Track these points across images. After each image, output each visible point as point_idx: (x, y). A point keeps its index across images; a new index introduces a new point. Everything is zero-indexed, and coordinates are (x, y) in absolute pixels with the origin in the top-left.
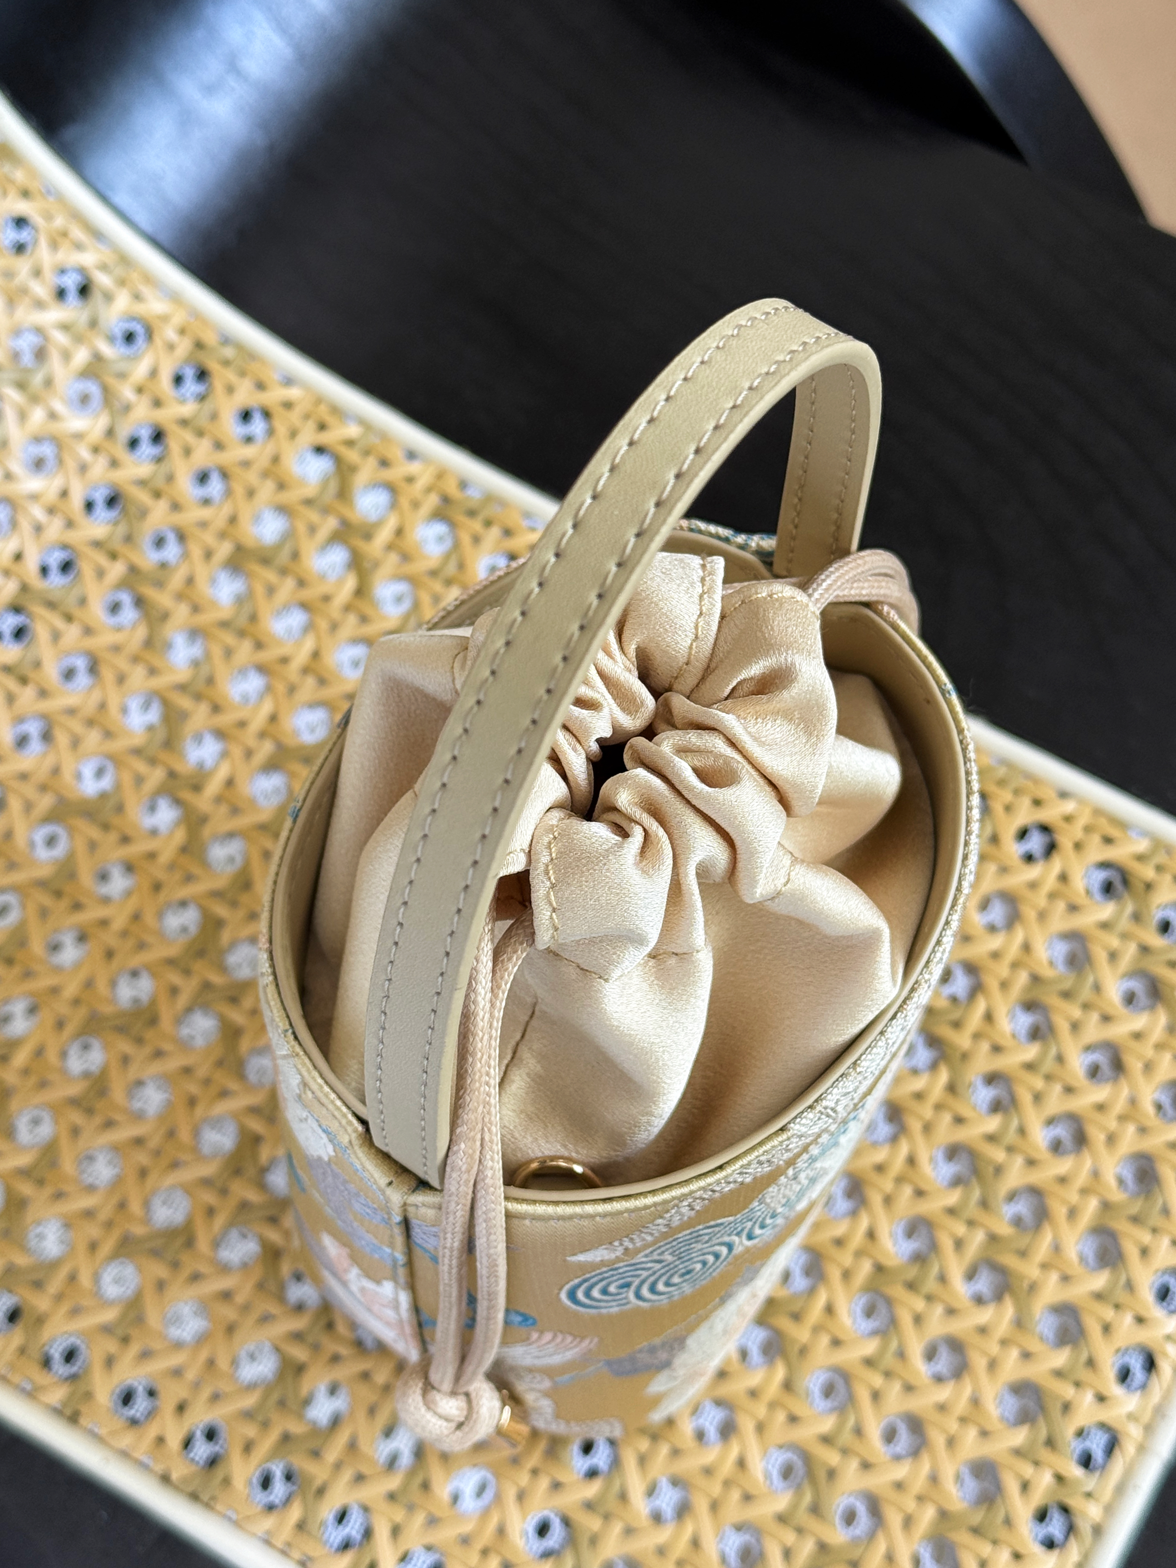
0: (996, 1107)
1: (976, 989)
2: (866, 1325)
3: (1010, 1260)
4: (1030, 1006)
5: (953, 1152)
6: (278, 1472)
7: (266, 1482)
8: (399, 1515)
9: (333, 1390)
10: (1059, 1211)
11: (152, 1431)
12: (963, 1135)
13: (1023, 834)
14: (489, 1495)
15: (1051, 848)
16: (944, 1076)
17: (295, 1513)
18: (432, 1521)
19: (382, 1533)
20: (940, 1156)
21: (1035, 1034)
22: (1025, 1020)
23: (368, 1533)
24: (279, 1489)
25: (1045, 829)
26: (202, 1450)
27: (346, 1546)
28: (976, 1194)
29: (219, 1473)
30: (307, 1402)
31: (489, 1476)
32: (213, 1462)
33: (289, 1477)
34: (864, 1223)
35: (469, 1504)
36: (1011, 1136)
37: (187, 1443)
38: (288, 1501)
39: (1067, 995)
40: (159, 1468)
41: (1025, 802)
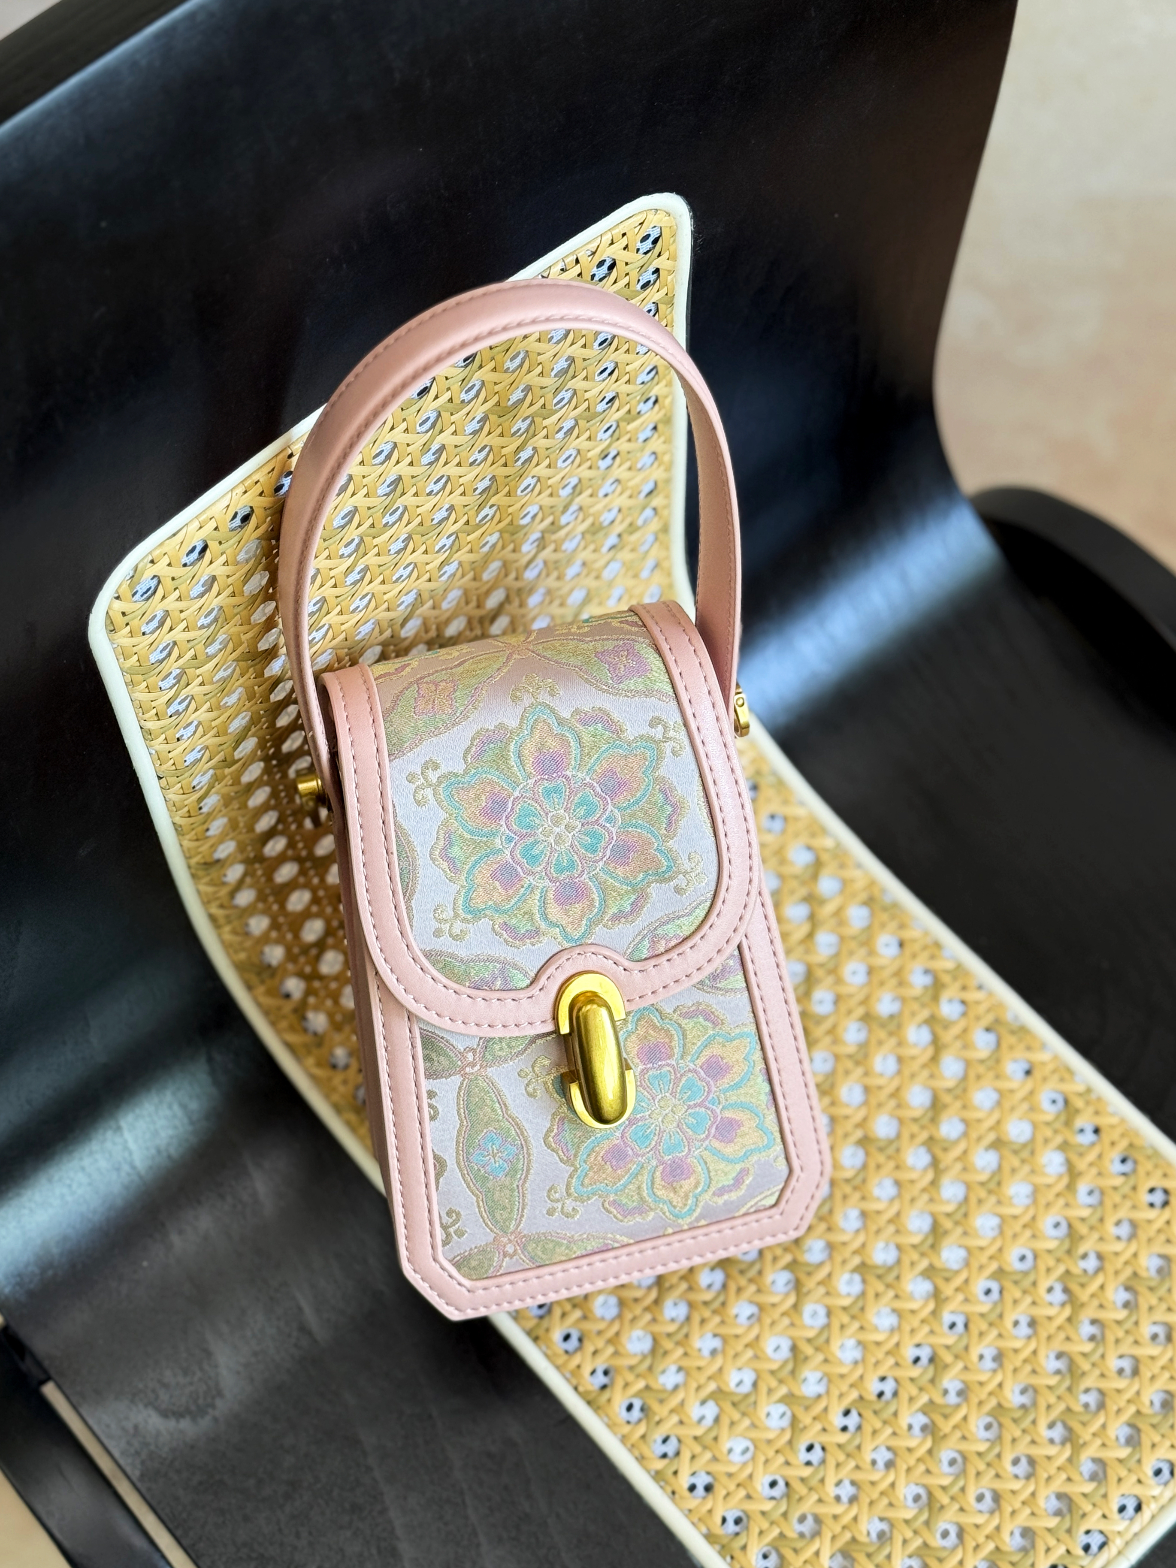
0: (1093, 1338)
1: (1100, 1269)
2: (984, 1434)
3: (1076, 1425)
4: (1128, 1288)
5: (1061, 1356)
6: (637, 1404)
7: (630, 1408)
8: (698, 1449)
9: (680, 1369)
10: (1112, 1407)
11: (576, 1360)
12: (1069, 1348)
13: (1152, 1190)
14: (748, 1455)
15: (1166, 1204)
16: (1067, 1312)
17: (642, 1429)
18: (715, 1459)
19: (686, 1455)
20: (1052, 1356)
21: (1126, 1305)
22: (1124, 1296)
23: (677, 1454)
24: (636, 1413)
25: (1166, 1192)
26: (601, 1379)
27: (665, 1456)
28: (1067, 1383)
29: (606, 1395)
30: (663, 1372)
31: (752, 1448)
32: (604, 1387)
33: (642, 1409)
34: (999, 1378)
35: (736, 1457)
36: (1096, 1357)
37: (593, 1372)
38: (639, 1421)
39: (1151, 1289)
40: (574, 1382)
41: (1159, 1173)
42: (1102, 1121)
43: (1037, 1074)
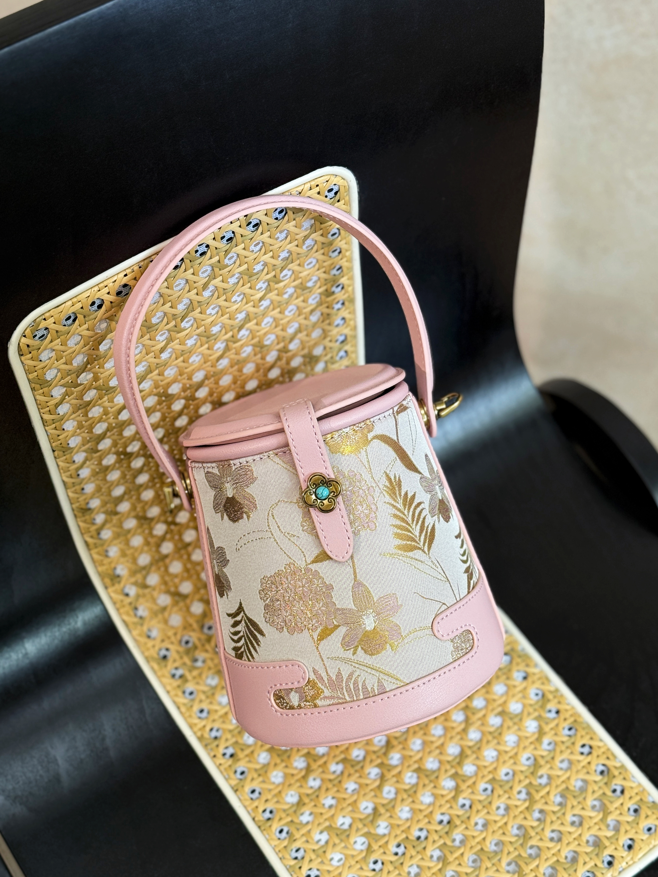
0: (539, 820)
1: (548, 784)
2: (471, 864)
3: (522, 864)
4: (562, 796)
5: (520, 827)
6: (285, 830)
7: (281, 831)
8: (313, 856)
9: (311, 814)
10: (544, 857)
11: (256, 804)
12: (525, 823)
13: (583, 746)
14: (341, 862)
15: (590, 753)
16: (527, 804)
17: (285, 843)
18: (322, 862)
19: (307, 859)
20: (515, 827)
21: (560, 804)
22: (559, 799)
23: (303, 858)
24: (284, 834)
25: (591, 747)
26: (267, 815)
27: (296, 858)
28: (521, 841)
29: (269, 823)
30: (302, 814)
31: (344, 859)
32: (269, 819)
33: (288, 833)
34: (484, 835)
35: (335, 863)
36: (539, 830)
37: (264, 811)
38: (285, 838)
39: (574, 797)
40: (253, 815)
41: (588, 737)
42: (561, 707)
43: (530, 679)
